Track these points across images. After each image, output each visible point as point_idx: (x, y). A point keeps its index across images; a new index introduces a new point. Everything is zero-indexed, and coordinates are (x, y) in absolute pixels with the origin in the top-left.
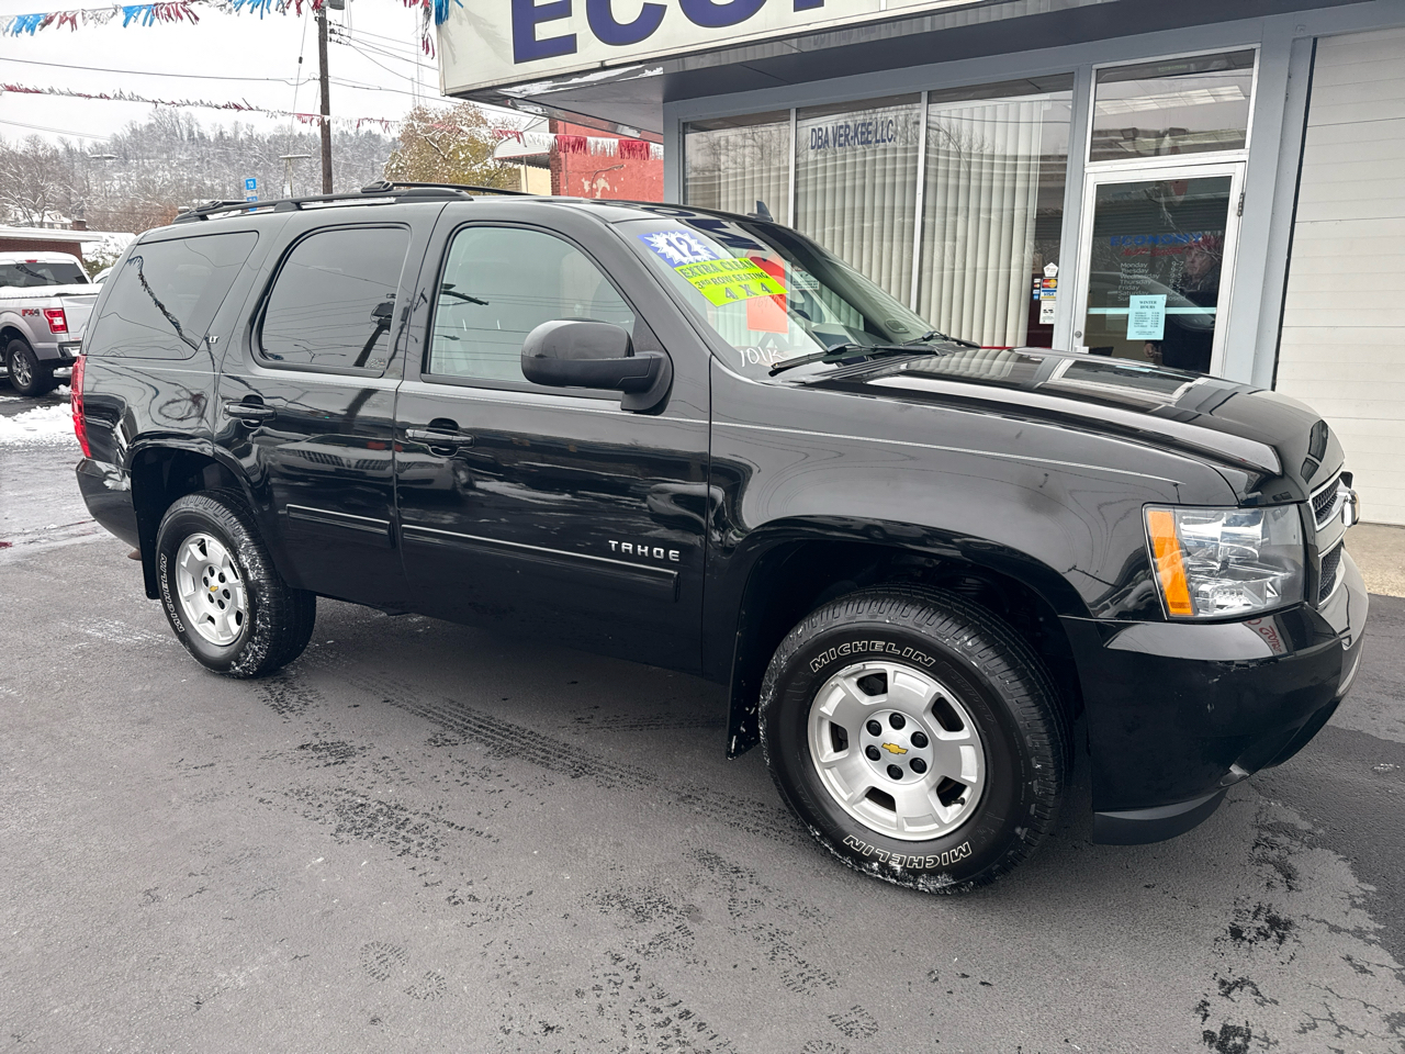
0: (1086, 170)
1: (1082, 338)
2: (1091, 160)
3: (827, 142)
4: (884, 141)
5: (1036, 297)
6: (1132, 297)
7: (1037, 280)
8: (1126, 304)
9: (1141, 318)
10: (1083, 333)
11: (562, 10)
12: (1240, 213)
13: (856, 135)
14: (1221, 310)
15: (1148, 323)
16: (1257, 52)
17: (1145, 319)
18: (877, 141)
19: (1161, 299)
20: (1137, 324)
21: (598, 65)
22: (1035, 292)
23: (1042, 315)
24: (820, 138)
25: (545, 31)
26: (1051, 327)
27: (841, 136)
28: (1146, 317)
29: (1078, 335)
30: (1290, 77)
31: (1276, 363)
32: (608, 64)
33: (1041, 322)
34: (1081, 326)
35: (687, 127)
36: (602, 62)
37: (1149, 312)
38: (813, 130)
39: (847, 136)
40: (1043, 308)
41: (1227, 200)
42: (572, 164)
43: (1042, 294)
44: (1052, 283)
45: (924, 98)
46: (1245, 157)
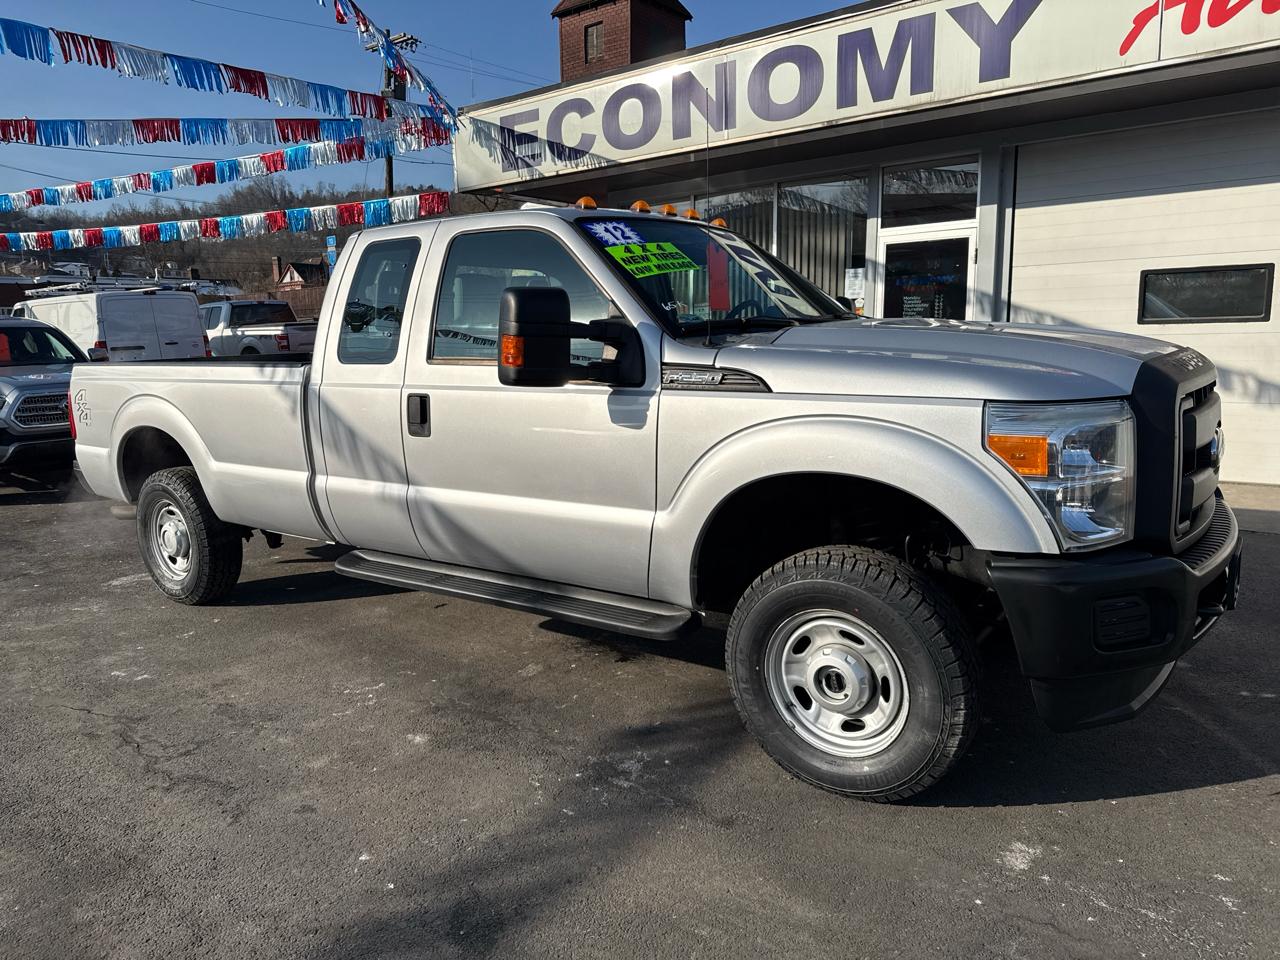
0: (879, 234)
2: (882, 227)
12: (975, 262)
16: (980, 155)
21: (555, 174)
30: (1002, 172)
32: (560, 173)
36: (557, 172)
41: (967, 252)
44: (861, 312)
45: (776, 184)
46: (977, 225)
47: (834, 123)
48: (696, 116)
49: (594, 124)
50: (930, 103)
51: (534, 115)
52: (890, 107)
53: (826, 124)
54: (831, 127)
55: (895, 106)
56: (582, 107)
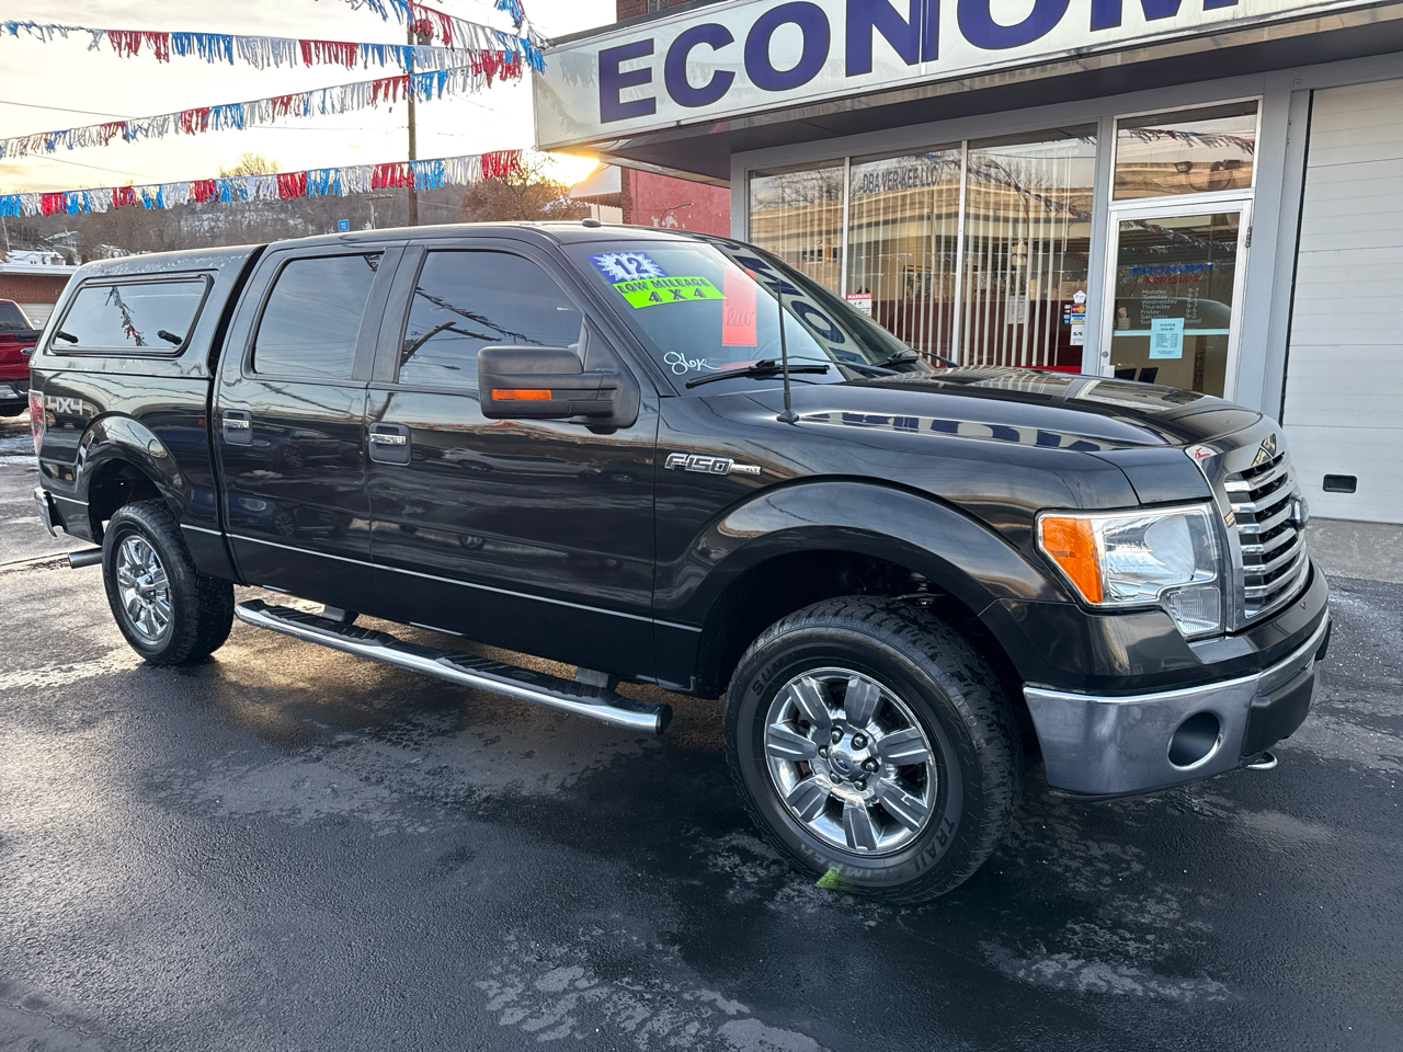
0: (1110, 208)
1: (1109, 357)
2: (1114, 199)
3: (877, 186)
4: (928, 184)
5: (1067, 322)
6: (1153, 321)
7: (1067, 307)
8: (1148, 327)
9: (1161, 338)
10: (1109, 352)
11: (644, 76)
12: (1248, 245)
13: (904, 179)
14: (1234, 332)
15: (1168, 344)
16: (1260, 104)
17: (1165, 340)
18: (923, 185)
19: (1180, 322)
20: (1158, 344)
21: (674, 124)
22: (1066, 317)
23: (1073, 337)
24: (871, 183)
25: (628, 95)
26: (1080, 348)
27: (890, 180)
28: (1167, 339)
29: (1105, 355)
30: (1290, 124)
31: (1285, 379)
32: (683, 123)
33: (1072, 343)
34: (1107, 346)
35: (753, 174)
36: (678, 122)
37: (1168, 334)
38: (865, 176)
39: (895, 180)
40: (1073, 331)
41: (1236, 232)
42: (643, 203)
43: (1072, 319)
44: (1081, 309)
45: (964, 144)
46: (1252, 196)
47: (1085, 51)
48: (880, 46)
49: (732, 56)
50: (1234, 20)
51: (646, 48)
52: (1172, 28)
53: (1073, 53)
54: (1079, 55)
55: (1178, 26)
56: (718, 36)
